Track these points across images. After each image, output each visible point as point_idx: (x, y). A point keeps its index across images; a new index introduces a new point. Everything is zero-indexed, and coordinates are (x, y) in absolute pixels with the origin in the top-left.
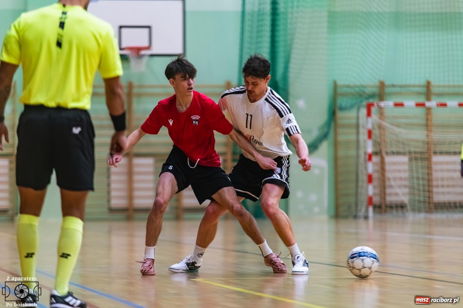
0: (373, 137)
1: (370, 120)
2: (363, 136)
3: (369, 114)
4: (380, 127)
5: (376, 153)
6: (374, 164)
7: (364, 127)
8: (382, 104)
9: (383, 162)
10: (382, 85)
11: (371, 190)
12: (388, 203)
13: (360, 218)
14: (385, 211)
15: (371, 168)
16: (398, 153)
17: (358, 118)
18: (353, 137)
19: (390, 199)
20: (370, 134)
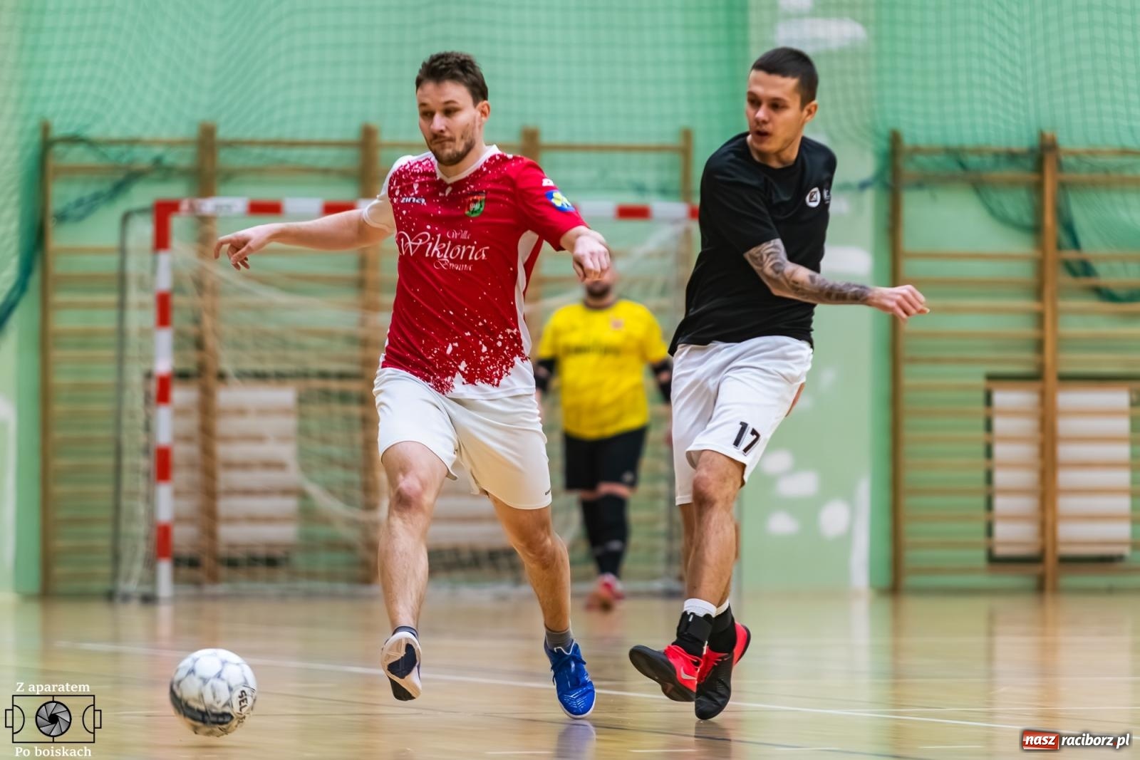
0: (177, 317)
1: (164, 258)
2: (141, 316)
3: (161, 241)
4: (200, 286)
5: (183, 376)
6: (180, 413)
7: (143, 286)
8: (208, 206)
9: (206, 409)
10: (207, 140)
11: (166, 502)
12: (223, 550)
13: (126, 598)
14: (214, 579)
15: (166, 424)
16: (260, 377)
17: (122, 251)
18: (105, 321)
19: (230, 534)
20: (164, 309)
